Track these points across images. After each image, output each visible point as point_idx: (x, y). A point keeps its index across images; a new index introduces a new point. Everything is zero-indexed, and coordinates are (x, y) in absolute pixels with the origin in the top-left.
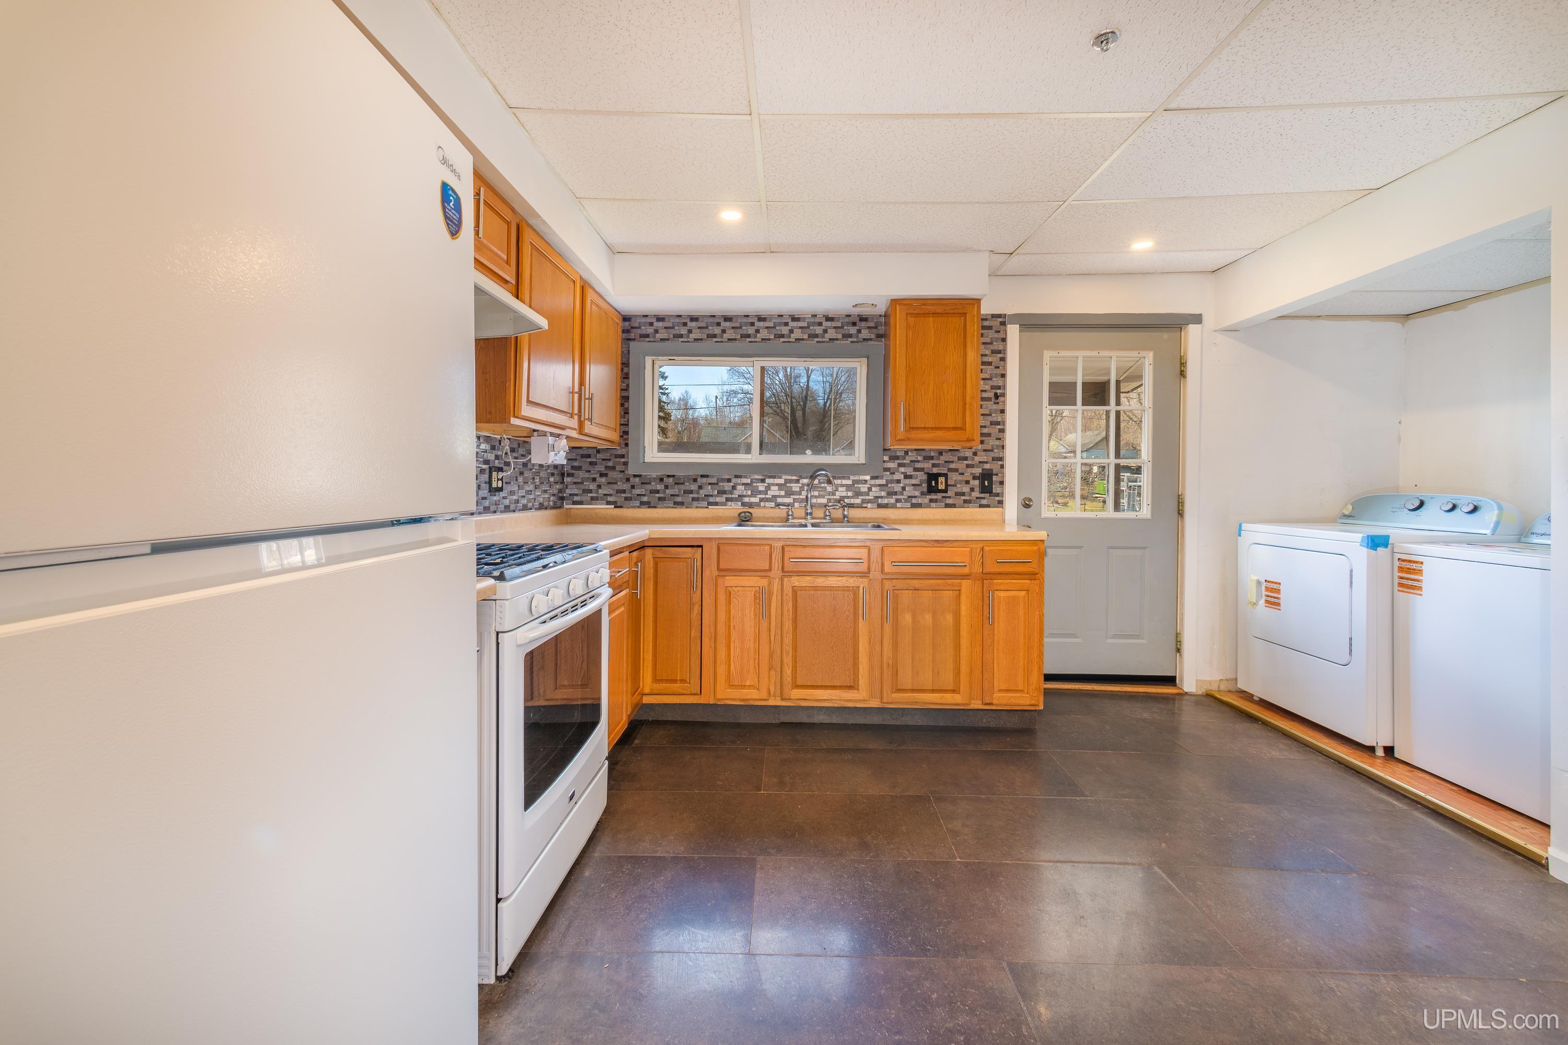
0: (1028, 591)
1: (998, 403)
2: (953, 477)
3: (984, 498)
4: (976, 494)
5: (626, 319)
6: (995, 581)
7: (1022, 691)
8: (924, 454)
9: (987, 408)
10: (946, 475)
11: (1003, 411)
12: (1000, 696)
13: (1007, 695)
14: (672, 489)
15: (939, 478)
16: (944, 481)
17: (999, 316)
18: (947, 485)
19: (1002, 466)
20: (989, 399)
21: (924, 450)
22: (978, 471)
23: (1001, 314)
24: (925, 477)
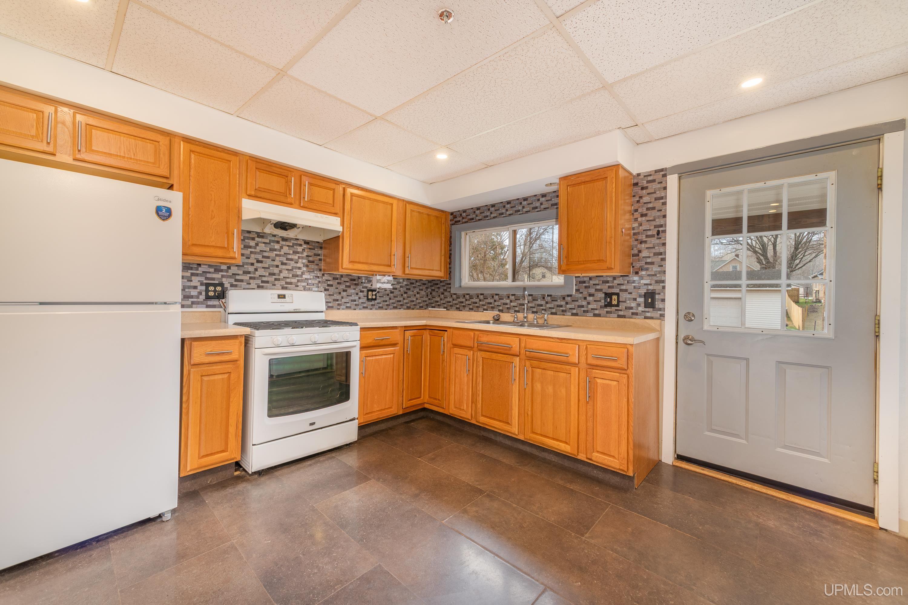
0: (618, 381)
1: (660, 238)
2: (623, 296)
3: (648, 312)
4: (641, 309)
5: (452, 214)
6: (594, 371)
7: (613, 457)
8: (602, 279)
9: (651, 243)
10: (618, 294)
11: (664, 244)
12: (597, 456)
13: (603, 456)
14: (468, 301)
15: (613, 296)
16: (616, 298)
17: (662, 170)
18: (619, 301)
19: (664, 287)
20: (653, 236)
21: (602, 276)
22: (643, 291)
23: (663, 169)
24: (603, 295)
